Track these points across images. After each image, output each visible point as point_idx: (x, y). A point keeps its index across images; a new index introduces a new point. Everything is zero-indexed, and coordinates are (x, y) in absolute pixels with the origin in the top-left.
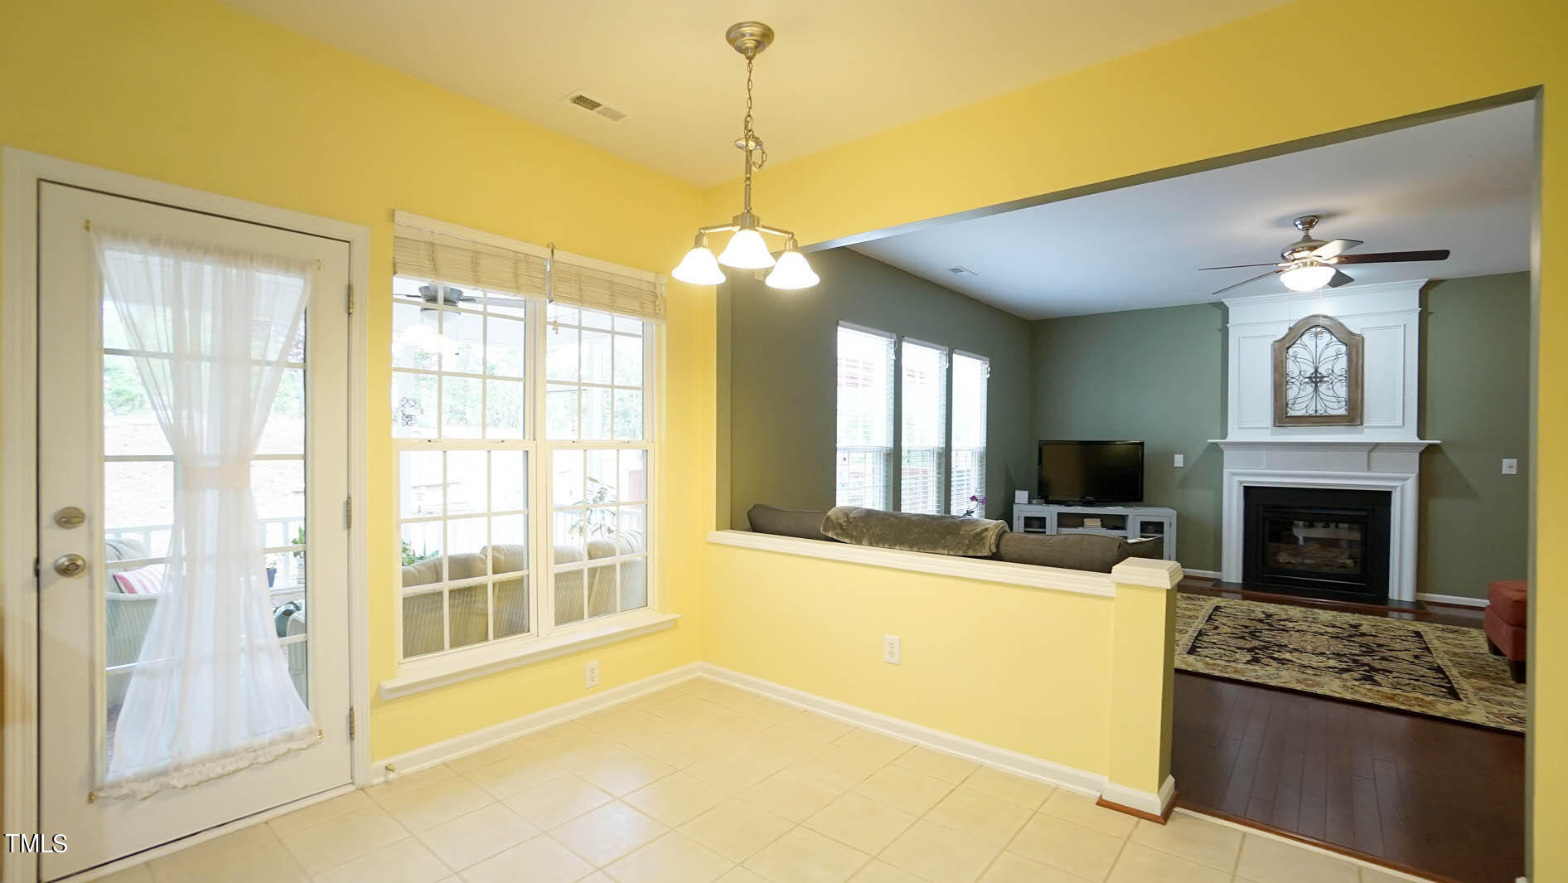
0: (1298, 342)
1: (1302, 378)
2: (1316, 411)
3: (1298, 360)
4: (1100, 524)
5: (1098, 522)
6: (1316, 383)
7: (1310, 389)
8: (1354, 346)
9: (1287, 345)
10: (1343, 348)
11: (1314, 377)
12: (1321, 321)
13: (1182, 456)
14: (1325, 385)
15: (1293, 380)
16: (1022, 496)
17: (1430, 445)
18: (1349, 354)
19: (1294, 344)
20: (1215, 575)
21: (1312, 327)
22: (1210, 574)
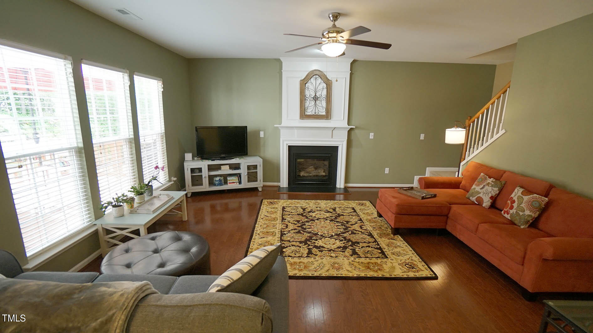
0: (309, 81)
1: (310, 98)
2: (315, 113)
3: (310, 90)
4: (229, 168)
5: (228, 167)
6: (315, 101)
7: (313, 103)
8: (329, 84)
9: (305, 82)
10: (325, 85)
11: (315, 98)
12: (318, 73)
13: (263, 132)
14: (318, 101)
15: (307, 99)
16: (188, 156)
17: (351, 128)
18: (327, 88)
19: (308, 82)
20: (278, 184)
21: (315, 75)
22: (275, 184)
